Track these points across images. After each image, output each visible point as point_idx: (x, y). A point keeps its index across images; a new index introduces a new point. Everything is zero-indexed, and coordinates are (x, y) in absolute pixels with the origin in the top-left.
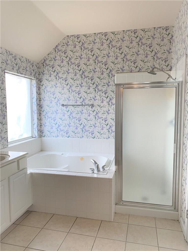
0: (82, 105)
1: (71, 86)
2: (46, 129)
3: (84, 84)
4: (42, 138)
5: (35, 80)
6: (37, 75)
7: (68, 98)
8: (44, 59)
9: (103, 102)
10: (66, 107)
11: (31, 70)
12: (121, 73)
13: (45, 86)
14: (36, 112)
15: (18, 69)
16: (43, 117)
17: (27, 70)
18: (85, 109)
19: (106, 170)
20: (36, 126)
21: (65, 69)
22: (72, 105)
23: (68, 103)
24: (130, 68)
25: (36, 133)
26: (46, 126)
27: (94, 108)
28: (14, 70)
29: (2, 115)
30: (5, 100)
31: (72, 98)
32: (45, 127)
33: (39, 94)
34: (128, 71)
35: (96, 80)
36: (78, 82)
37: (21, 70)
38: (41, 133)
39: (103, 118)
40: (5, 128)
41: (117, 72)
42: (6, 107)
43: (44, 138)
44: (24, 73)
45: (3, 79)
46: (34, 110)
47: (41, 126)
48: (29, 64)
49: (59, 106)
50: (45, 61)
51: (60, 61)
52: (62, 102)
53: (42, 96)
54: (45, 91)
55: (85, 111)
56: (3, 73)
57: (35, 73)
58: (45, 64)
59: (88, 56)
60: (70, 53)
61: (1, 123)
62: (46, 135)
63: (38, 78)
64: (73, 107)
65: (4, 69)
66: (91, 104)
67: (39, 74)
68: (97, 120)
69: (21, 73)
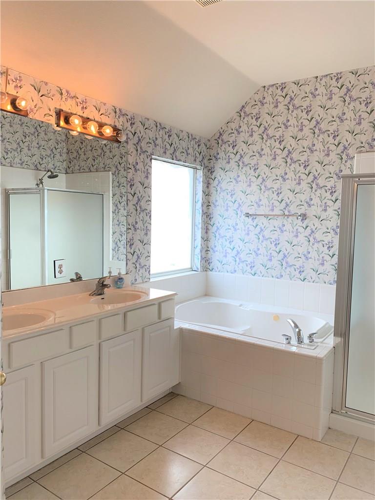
0: (284, 215)
1: (264, 180)
2: (216, 257)
3: (290, 175)
4: (208, 272)
5: (202, 170)
6: (206, 161)
7: (258, 201)
8: (220, 132)
9: (325, 210)
10: (253, 219)
11: (195, 152)
12: (367, 152)
13: (218, 180)
14: (200, 226)
15: (173, 153)
16: (211, 236)
17: (189, 152)
18: (288, 223)
20: (199, 251)
21: (256, 148)
22: (264, 215)
23: (256, 211)
25: (198, 264)
27: (306, 222)
28: (167, 155)
29: (143, 229)
30: (149, 205)
31: (264, 201)
32: (215, 253)
33: (207, 194)
35: (315, 167)
36: (279, 172)
37: (178, 153)
38: (206, 263)
39: (324, 241)
40: (147, 250)
41: (358, 150)
42: (150, 216)
43: (211, 272)
44: (183, 159)
45: (149, 170)
46: (197, 223)
47: (207, 251)
48: (193, 142)
49: (240, 217)
50: (221, 134)
51: (247, 135)
52: (245, 209)
53: (213, 199)
54: (218, 189)
55: (288, 227)
56: (149, 159)
57: (203, 158)
58: (220, 141)
59: (300, 122)
60: (266, 119)
61: (141, 242)
62: (215, 268)
63: (207, 166)
64: (265, 219)
65: (151, 154)
66: (301, 214)
67: (210, 159)
68: (311, 244)
69: (178, 159)
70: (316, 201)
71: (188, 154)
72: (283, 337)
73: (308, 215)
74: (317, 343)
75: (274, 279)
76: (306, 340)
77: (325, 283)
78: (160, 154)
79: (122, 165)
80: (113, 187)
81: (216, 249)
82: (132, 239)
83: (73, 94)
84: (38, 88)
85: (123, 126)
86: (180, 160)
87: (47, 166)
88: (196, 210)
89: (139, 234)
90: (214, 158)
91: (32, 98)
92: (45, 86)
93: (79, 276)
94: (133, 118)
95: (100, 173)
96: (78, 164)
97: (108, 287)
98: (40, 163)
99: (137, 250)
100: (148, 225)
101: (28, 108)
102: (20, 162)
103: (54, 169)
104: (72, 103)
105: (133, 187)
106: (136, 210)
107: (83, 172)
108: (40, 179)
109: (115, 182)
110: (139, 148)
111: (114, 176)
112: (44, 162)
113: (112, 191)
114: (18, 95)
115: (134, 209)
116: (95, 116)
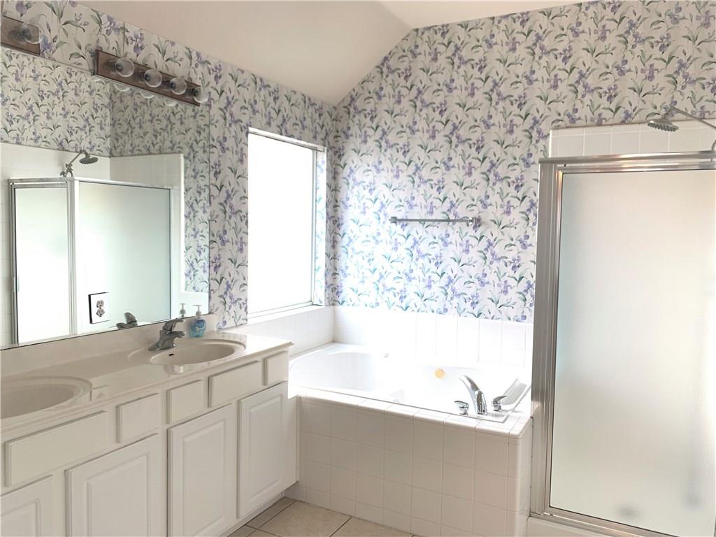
0: (448, 220)
1: (418, 168)
2: (347, 284)
3: (457, 160)
4: (336, 307)
5: (326, 151)
6: (331, 138)
7: (409, 199)
8: (351, 97)
9: (508, 213)
10: (402, 226)
11: (315, 125)
12: (567, 127)
14: (324, 237)
15: (282, 125)
16: (341, 251)
17: (305, 125)
18: (454, 232)
19: (504, 410)
20: (323, 274)
21: (405, 120)
22: (420, 221)
23: (407, 214)
24: (596, 113)
25: (320, 294)
27: (480, 230)
28: (272, 127)
29: (236, 242)
30: (244, 203)
31: (419, 200)
32: (346, 277)
33: (333, 188)
34: (589, 122)
35: (493, 149)
36: (440, 156)
37: (289, 126)
38: (334, 292)
39: (506, 258)
40: (243, 275)
41: (554, 125)
42: (247, 222)
43: (340, 307)
44: (297, 134)
45: (244, 150)
46: (319, 233)
47: (335, 274)
48: (311, 110)
49: (384, 223)
50: (353, 99)
51: (393, 100)
52: (391, 211)
53: (342, 196)
54: (351, 181)
55: (454, 237)
56: (244, 133)
57: (327, 134)
58: (352, 110)
59: (470, 83)
60: (420, 77)
61: (233, 261)
62: (347, 300)
63: (333, 147)
64: (421, 225)
65: (247, 125)
66: (473, 218)
67: (336, 137)
68: (488, 263)
69: (290, 134)
70: (495, 198)
71: (304, 127)
72: (455, 404)
73: (483, 220)
74: (507, 411)
75: (435, 315)
76: (490, 408)
77: (510, 319)
78: (262, 126)
79: (201, 144)
80: (185, 178)
81: (347, 272)
82: (218, 258)
83: (119, 24)
84: (58, 10)
85: (203, 80)
86: (291, 136)
87: (78, 144)
88: (318, 213)
89: (230, 250)
90: (342, 134)
91: (48, 25)
92: (71, 7)
93: (131, 319)
94: (218, 68)
95: (165, 156)
96: (130, 142)
97: (181, 335)
98: (67, 140)
99: (226, 276)
100: (244, 235)
101: (40, 41)
102: (33, 137)
103: (91, 149)
104: (119, 39)
105: (220, 177)
106: (225, 212)
107: (139, 155)
108: (67, 165)
109: (188, 170)
110: (228, 115)
111: (188, 161)
112: (73, 137)
113: (185, 183)
114: (23, 19)
115: (221, 210)
116: (156, 62)
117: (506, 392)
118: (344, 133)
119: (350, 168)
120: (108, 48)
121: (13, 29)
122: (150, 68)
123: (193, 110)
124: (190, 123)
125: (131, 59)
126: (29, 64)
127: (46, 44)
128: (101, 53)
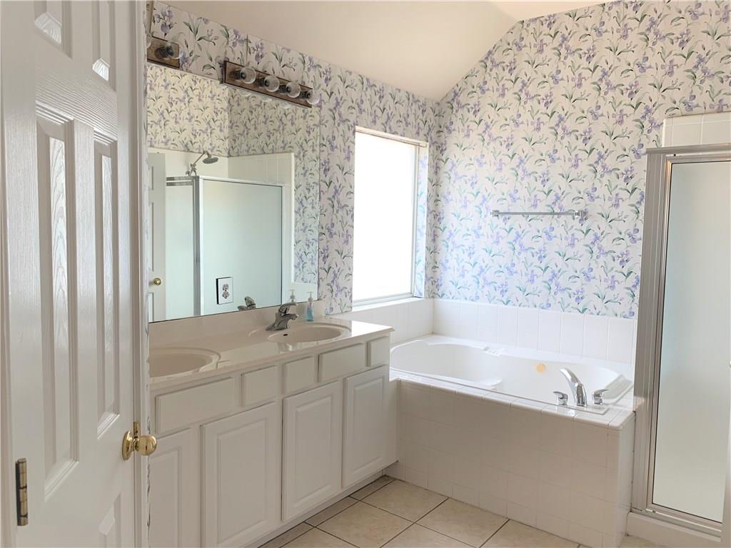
0: (553, 213)
1: (521, 161)
2: (448, 277)
3: (563, 152)
4: (435, 299)
5: (428, 147)
6: (433, 134)
7: (512, 192)
8: (455, 92)
9: (617, 205)
10: (505, 219)
11: (419, 121)
12: (683, 116)
14: (425, 231)
15: (386, 123)
16: (441, 245)
17: (408, 122)
18: (559, 224)
19: (605, 404)
20: (423, 267)
21: (509, 113)
22: (523, 214)
23: (510, 208)
24: (717, 99)
25: (421, 286)
26: (448, 270)
27: (586, 223)
28: (377, 125)
29: (342, 234)
30: (350, 198)
31: (523, 193)
32: (446, 270)
33: (435, 183)
34: (708, 109)
35: (601, 140)
36: (546, 148)
37: (393, 123)
38: (434, 286)
40: (348, 266)
41: (669, 113)
42: (353, 216)
43: (440, 300)
44: (400, 130)
45: (351, 147)
46: (420, 227)
47: (435, 267)
48: (415, 107)
49: (485, 216)
50: (456, 94)
51: (497, 94)
52: (494, 205)
53: (443, 190)
54: (452, 175)
55: (560, 231)
56: (351, 131)
57: (430, 129)
58: (455, 105)
59: (577, 74)
60: (524, 69)
61: (340, 253)
62: (447, 293)
63: (436, 142)
64: (524, 218)
65: (354, 124)
66: (579, 211)
67: (439, 132)
68: (594, 257)
69: (393, 131)
70: (602, 191)
71: (407, 124)
72: (555, 395)
73: (590, 213)
74: (607, 404)
75: (537, 309)
76: (590, 401)
77: (616, 315)
78: (367, 125)
79: (310, 143)
80: (296, 175)
81: (448, 265)
82: (326, 249)
83: (243, 36)
84: (194, 27)
85: (314, 83)
86: (395, 133)
87: (201, 145)
88: (419, 208)
89: (337, 242)
90: (445, 129)
91: (186, 42)
92: (204, 24)
93: (251, 302)
94: (328, 71)
95: (278, 155)
96: (246, 142)
97: (294, 317)
98: (191, 142)
99: (333, 266)
100: (350, 228)
101: (180, 56)
102: (164, 140)
103: (212, 151)
104: (243, 50)
105: (329, 173)
106: (333, 207)
107: (253, 154)
108: (191, 165)
109: (299, 168)
110: (337, 115)
111: (298, 160)
112: (197, 140)
113: (295, 181)
114: (166, 38)
115: (329, 204)
116: (274, 69)
117: (608, 387)
118: (447, 128)
119: (452, 163)
120: (234, 58)
121: (159, 47)
122: (269, 75)
123: (303, 111)
124: (300, 123)
125: (252, 67)
126: (162, 74)
127: (184, 58)
128: (227, 63)
